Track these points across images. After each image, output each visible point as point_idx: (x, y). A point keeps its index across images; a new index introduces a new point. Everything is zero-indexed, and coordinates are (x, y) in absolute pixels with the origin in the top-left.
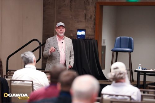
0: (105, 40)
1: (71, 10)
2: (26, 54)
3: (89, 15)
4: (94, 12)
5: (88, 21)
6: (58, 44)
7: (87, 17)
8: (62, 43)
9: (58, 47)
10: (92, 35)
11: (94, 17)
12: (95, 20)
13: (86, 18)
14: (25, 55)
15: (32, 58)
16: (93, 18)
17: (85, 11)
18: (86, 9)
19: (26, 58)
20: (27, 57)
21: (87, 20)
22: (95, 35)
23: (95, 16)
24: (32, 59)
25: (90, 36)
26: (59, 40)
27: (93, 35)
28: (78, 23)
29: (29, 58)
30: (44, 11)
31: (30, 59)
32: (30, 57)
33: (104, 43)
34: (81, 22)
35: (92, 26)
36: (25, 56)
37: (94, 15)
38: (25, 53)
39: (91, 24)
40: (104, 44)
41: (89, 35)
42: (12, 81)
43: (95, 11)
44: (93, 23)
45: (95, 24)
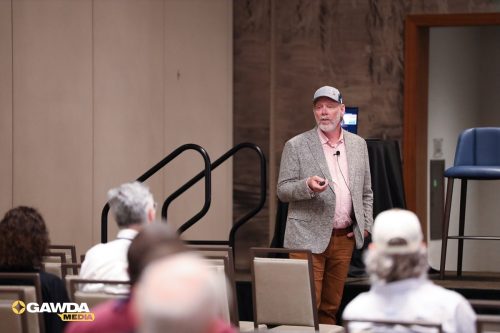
0: (442, 140)
1: (323, 48)
2: (126, 193)
3: (383, 62)
4: (399, 50)
5: (379, 79)
6: (324, 158)
7: (376, 68)
8: (338, 153)
9: (327, 168)
10: (393, 127)
11: (399, 64)
12: (401, 74)
13: (371, 71)
14: (120, 193)
15: (145, 207)
16: (395, 71)
17: (368, 49)
18: (372, 42)
19: (123, 203)
20: (127, 203)
21: (375, 77)
22: (403, 125)
23: (402, 63)
24: (142, 211)
25: (387, 131)
26: (327, 143)
27: (398, 126)
28: (346, 86)
29: (131, 207)
30: (236, 53)
31: (136, 209)
32: (136, 205)
33: (438, 150)
34: (356, 83)
35: (392, 95)
36: (120, 197)
37: (400, 59)
38: (124, 186)
39: (388, 90)
40: (437, 155)
41: (385, 126)
42: (80, 285)
43: (400, 47)
44: (396, 85)
45: (402, 89)
